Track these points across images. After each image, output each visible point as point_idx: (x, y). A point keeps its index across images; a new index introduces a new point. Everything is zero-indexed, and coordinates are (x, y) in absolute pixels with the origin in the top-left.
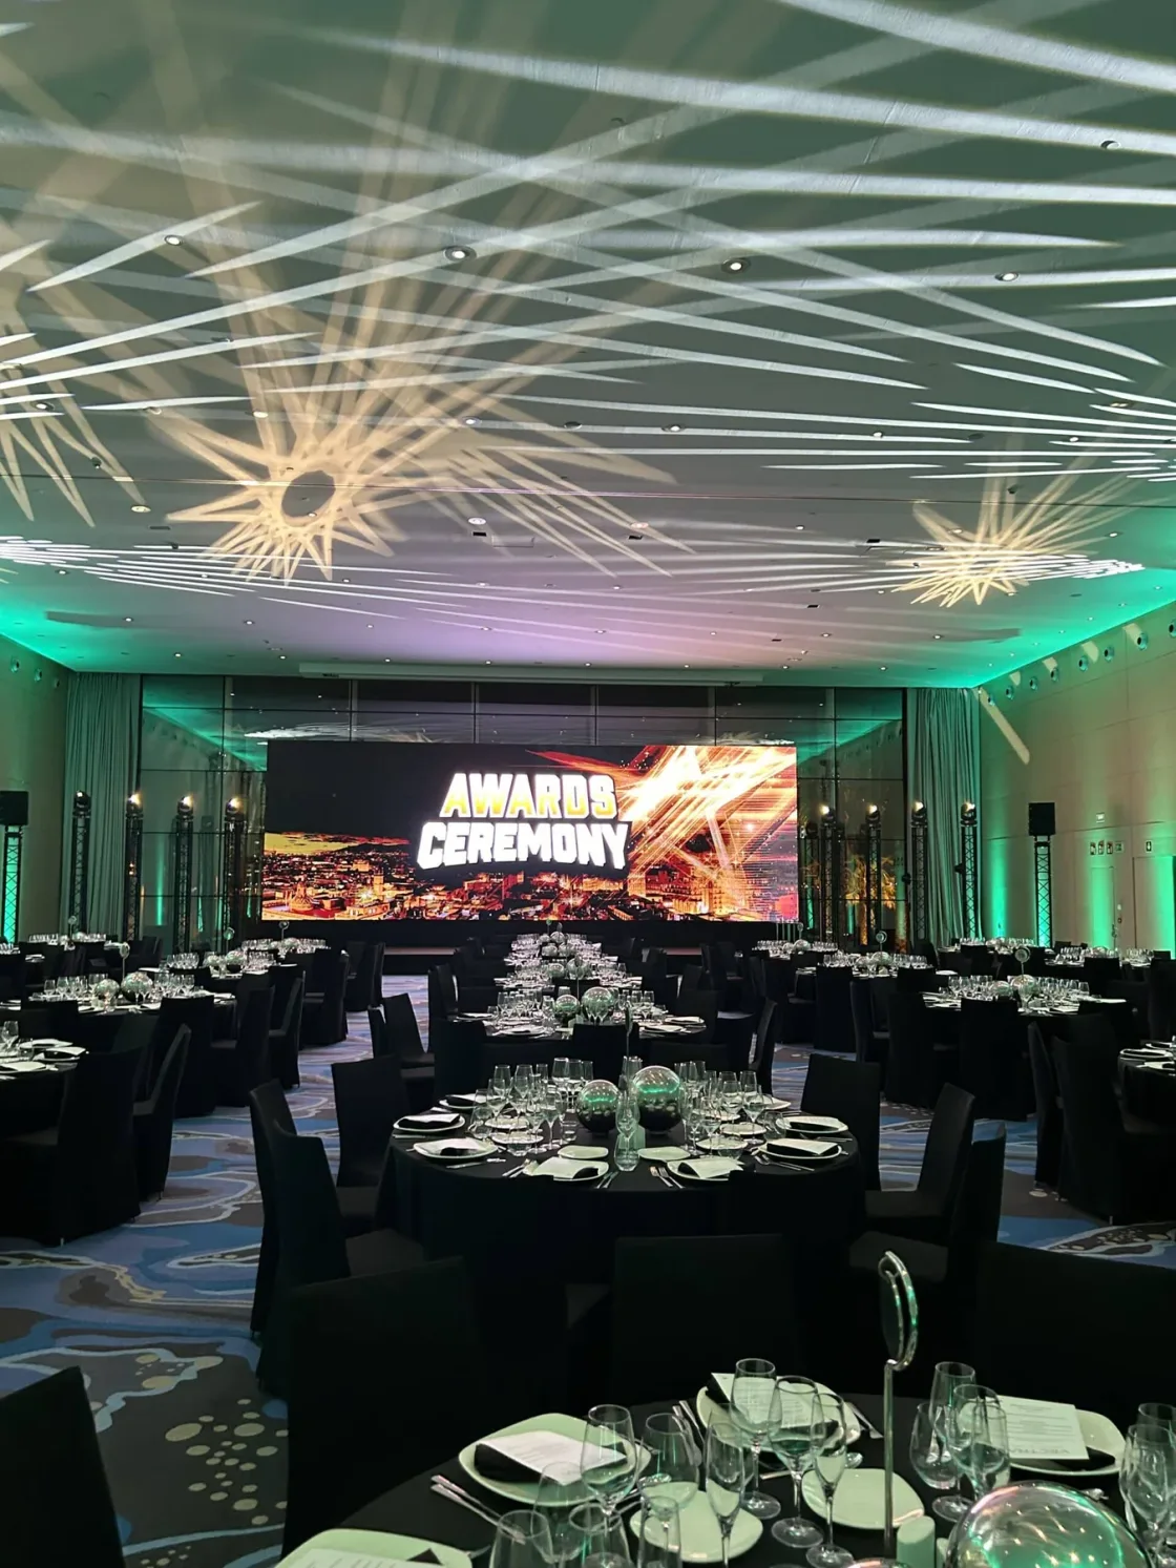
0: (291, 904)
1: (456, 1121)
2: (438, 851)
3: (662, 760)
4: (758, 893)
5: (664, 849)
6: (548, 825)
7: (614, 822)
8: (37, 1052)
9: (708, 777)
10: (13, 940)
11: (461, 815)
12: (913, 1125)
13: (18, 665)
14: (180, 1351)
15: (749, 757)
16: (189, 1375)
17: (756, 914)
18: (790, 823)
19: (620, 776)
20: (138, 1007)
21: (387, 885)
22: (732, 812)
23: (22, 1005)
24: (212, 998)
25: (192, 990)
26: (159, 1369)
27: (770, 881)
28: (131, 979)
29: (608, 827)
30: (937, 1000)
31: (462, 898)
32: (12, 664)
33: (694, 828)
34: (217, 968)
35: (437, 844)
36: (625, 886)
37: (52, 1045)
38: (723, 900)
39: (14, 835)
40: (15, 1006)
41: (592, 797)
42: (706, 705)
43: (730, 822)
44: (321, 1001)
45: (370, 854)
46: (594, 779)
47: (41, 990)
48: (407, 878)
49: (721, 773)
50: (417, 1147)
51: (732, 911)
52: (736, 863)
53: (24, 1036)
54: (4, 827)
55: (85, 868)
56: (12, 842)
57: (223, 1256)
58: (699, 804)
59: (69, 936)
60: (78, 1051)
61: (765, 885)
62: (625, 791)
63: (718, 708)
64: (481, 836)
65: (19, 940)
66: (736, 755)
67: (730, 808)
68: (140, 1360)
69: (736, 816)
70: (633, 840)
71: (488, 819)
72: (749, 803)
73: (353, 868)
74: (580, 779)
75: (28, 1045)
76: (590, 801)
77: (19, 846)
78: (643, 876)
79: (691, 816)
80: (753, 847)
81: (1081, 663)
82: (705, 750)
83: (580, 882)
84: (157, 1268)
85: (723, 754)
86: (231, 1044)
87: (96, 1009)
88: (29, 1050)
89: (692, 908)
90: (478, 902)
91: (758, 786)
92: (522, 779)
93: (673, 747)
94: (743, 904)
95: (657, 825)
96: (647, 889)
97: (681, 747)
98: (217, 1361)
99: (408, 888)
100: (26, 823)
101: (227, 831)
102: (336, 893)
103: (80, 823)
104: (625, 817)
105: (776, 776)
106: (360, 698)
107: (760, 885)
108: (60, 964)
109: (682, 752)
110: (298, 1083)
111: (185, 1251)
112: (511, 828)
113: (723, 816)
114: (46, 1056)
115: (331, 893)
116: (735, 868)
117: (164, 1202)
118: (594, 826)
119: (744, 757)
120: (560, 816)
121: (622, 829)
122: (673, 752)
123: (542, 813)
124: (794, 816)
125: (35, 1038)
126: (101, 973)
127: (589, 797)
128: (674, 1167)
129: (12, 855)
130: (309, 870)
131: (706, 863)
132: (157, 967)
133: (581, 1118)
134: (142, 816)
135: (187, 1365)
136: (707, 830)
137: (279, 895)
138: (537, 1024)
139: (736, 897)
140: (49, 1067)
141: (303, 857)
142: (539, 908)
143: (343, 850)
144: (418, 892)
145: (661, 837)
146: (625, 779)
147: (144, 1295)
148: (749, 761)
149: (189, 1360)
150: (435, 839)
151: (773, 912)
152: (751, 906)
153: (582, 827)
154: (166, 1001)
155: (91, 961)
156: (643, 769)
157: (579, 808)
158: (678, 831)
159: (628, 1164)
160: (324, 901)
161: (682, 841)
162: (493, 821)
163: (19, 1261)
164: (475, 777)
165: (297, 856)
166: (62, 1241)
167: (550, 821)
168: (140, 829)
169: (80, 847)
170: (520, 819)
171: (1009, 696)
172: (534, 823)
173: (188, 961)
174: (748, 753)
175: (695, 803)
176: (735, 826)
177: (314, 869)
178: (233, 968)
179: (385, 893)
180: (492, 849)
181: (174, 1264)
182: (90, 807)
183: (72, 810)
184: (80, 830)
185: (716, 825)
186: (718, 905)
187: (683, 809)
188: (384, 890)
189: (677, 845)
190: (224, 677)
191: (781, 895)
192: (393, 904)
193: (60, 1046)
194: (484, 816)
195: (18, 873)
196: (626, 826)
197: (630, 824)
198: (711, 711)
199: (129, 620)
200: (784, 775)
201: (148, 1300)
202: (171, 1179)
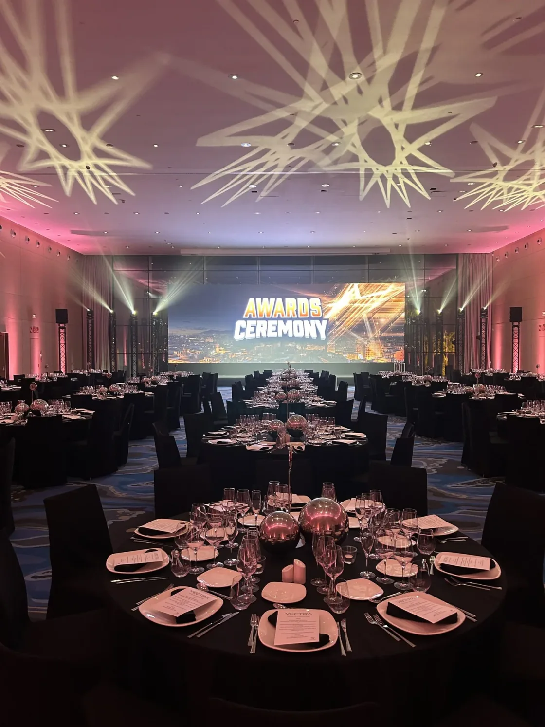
0: (180, 357)
1: (226, 434)
2: (243, 333)
3: (343, 290)
4: (386, 350)
5: (343, 331)
6: (291, 321)
7: (321, 319)
8: (78, 413)
9: (364, 297)
10: (64, 372)
11: (252, 317)
12: (423, 444)
13: (60, 253)
14: (131, 509)
15: (383, 288)
16: (134, 516)
17: (385, 360)
18: (402, 318)
19: (324, 298)
20: (116, 398)
21: (221, 348)
22: (374, 313)
23: (71, 397)
24: (144, 394)
25: (137, 391)
26: (124, 514)
27: (392, 344)
28: (112, 387)
29: (318, 322)
30: (441, 394)
31: (254, 354)
32: (57, 253)
33: (357, 321)
34: (147, 383)
35: (242, 330)
36: (326, 348)
37: (83, 411)
38: (370, 353)
39: (63, 328)
40: (69, 396)
41: (311, 308)
42: (364, 264)
43: (374, 318)
44: (190, 396)
45: (213, 334)
46: (312, 300)
47: (79, 392)
48: (230, 345)
49: (370, 296)
50: (209, 442)
51: (374, 358)
52: (376, 336)
53: (73, 407)
54: (58, 324)
55: (93, 342)
56: (62, 331)
57: (147, 483)
58: (360, 310)
59: (88, 370)
60: (92, 412)
61: (389, 346)
62: (325, 305)
63: (370, 265)
64: (262, 326)
65: (67, 372)
66: (377, 287)
67: (374, 312)
68: (118, 512)
69: (376, 315)
70: (330, 327)
71: (264, 319)
72: (382, 309)
73: (207, 341)
74: (305, 300)
75: (74, 410)
76: (310, 310)
77: (65, 333)
78: (334, 343)
79: (355, 316)
80: (384, 330)
81: (538, 241)
82: (363, 285)
83: (306, 346)
84: (124, 487)
85: (371, 287)
86: (152, 412)
87: (99, 398)
88: (75, 412)
89: (356, 357)
90: (261, 355)
91: (386, 302)
92: (279, 300)
93: (348, 284)
94: (379, 354)
95: (340, 320)
96: (335, 349)
97: (351, 284)
98: (144, 512)
99: (230, 349)
100: (67, 323)
101: (152, 325)
102: (199, 352)
103: (90, 321)
104: (326, 317)
105: (395, 297)
106: (208, 264)
107: (387, 346)
108: (84, 381)
109: (352, 287)
110: (180, 427)
111: (134, 482)
112: (275, 322)
113: (370, 315)
114: (81, 414)
115: (197, 352)
116: (375, 339)
117: (127, 467)
118: (312, 322)
119: (380, 288)
120: (296, 317)
121: (324, 322)
122: (348, 286)
123: (288, 315)
124: (403, 315)
125: (77, 408)
126: (101, 384)
127: (309, 308)
128: (296, 447)
129: (62, 336)
130: (188, 342)
131: (363, 337)
132: (123, 383)
133: (269, 433)
134: (115, 319)
135: (133, 513)
136: (363, 321)
137: (175, 352)
138: (269, 404)
139: (376, 352)
140: (82, 418)
141: (185, 336)
142: (288, 358)
143: (202, 333)
144: (235, 351)
145: (342, 325)
146: (326, 299)
147: (118, 494)
148: (383, 290)
149: (134, 512)
150: (241, 328)
151: (393, 359)
152: (383, 356)
153: (306, 322)
154: (126, 395)
155: (97, 380)
156: (334, 295)
157: (305, 313)
158: (350, 322)
159: (280, 447)
160: (195, 355)
161: (351, 327)
162: (267, 320)
163: (76, 484)
164: (259, 300)
165: (182, 336)
166: (91, 478)
167: (293, 319)
168: (115, 324)
169: (90, 333)
170: (279, 319)
171: (506, 257)
172: (285, 320)
173: (136, 380)
174: (382, 286)
175: (358, 310)
176: (376, 320)
177: (190, 341)
178: (154, 383)
179: (221, 351)
180: (266, 332)
181: (129, 486)
182: (93, 315)
183: (86, 316)
184: (90, 325)
185: (367, 320)
186: (368, 356)
187: (352, 313)
188: (220, 350)
189: (349, 329)
190: (148, 256)
191: (396, 351)
192: (224, 357)
193: (87, 411)
194: (263, 317)
195: (65, 344)
196: (326, 321)
197: (328, 320)
198: (367, 267)
199: (106, 233)
200: (400, 296)
201: (121, 496)
202: (129, 460)
